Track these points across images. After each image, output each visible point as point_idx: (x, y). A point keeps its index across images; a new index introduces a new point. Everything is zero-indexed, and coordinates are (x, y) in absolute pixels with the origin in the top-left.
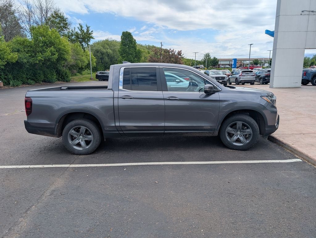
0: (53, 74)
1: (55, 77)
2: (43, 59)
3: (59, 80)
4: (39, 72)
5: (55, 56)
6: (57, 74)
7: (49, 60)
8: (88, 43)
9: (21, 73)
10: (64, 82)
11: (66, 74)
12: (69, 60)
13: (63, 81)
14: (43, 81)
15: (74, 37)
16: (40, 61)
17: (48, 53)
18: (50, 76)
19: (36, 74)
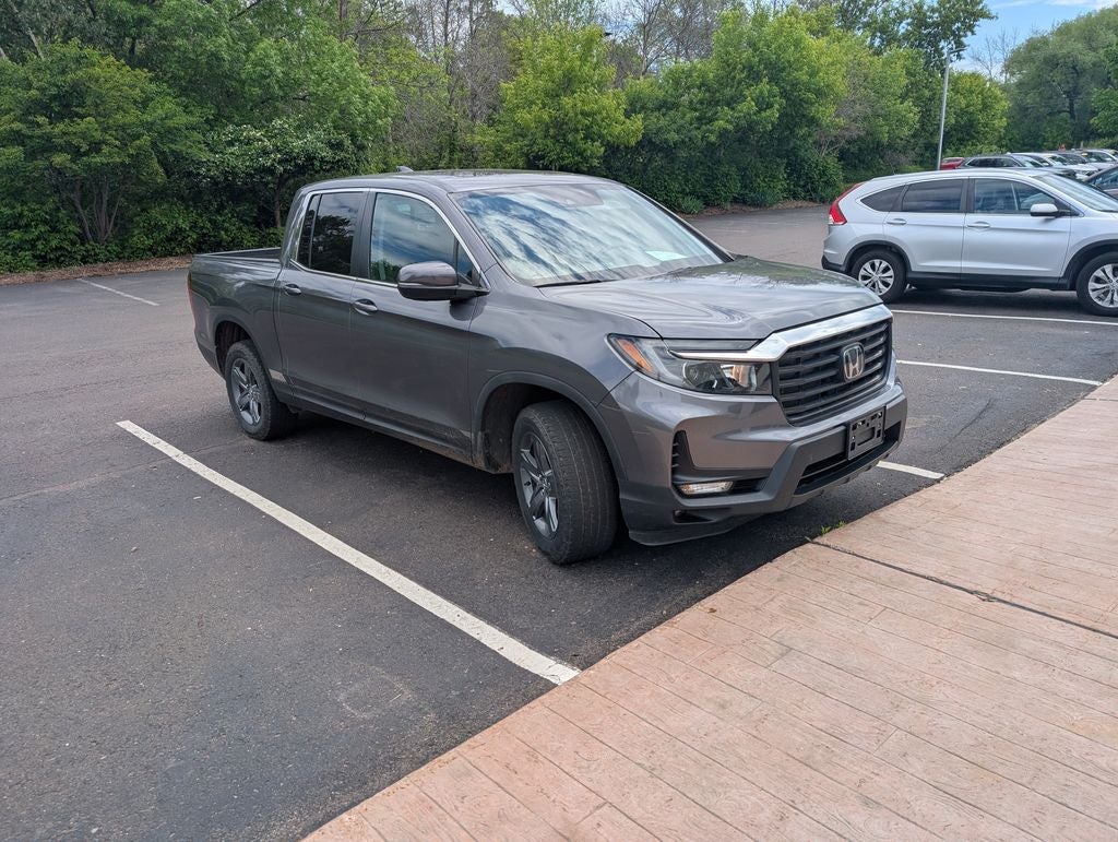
0: (774, 177)
1: (781, 185)
2: (730, 127)
3: (795, 196)
4: (724, 169)
5: (768, 112)
6: (789, 175)
7: (751, 127)
8: (963, 39)
9: (667, 178)
10: (812, 204)
11: (823, 173)
12: (826, 121)
13: (811, 200)
14: (735, 201)
15: (908, 24)
16: (723, 134)
17: (747, 106)
18: (763, 184)
19: (714, 179)
